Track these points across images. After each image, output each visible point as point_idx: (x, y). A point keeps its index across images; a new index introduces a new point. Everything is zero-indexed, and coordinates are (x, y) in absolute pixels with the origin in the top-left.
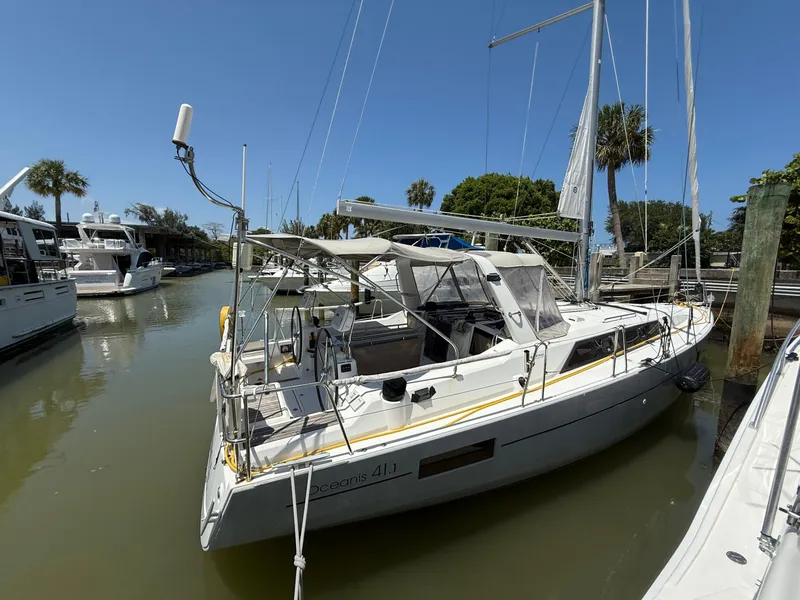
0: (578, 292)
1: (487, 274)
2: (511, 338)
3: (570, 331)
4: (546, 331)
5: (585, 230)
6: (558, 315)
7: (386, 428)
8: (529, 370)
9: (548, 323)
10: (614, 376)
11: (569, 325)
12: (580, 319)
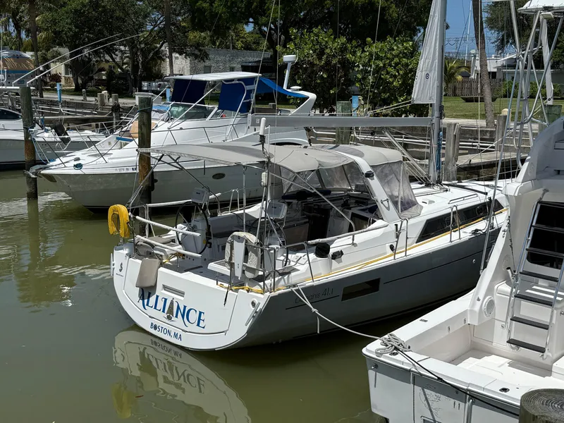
0: (431, 175)
1: (365, 172)
2: (382, 219)
3: (422, 212)
4: (406, 213)
5: (436, 114)
6: (413, 199)
7: (321, 274)
8: (397, 237)
9: (407, 206)
10: (451, 241)
11: (422, 207)
12: (431, 202)
